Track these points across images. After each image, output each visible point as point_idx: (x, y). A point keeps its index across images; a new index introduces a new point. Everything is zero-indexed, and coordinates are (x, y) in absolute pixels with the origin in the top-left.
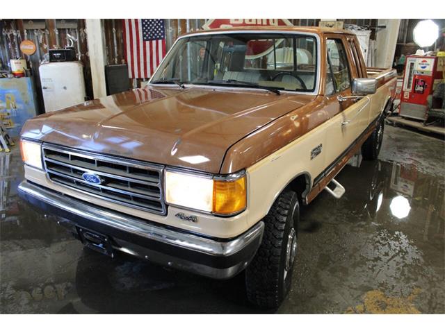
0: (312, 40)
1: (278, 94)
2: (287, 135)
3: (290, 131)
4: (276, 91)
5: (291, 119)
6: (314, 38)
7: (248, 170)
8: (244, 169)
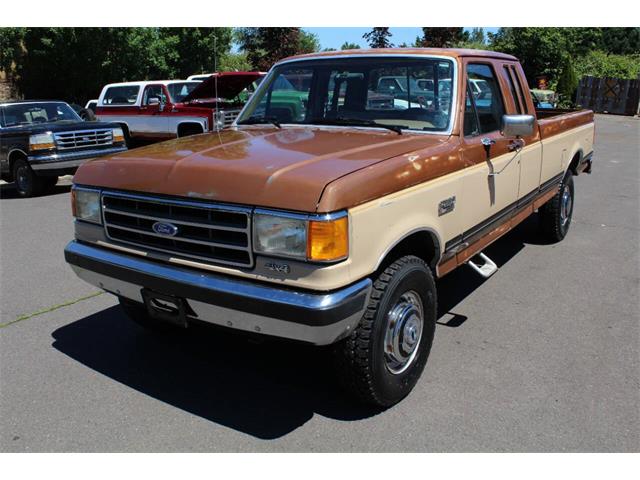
0: (447, 66)
1: (400, 133)
2: (402, 178)
3: (407, 173)
4: (397, 129)
5: (410, 159)
6: (451, 62)
7: (350, 211)
8: (346, 209)
